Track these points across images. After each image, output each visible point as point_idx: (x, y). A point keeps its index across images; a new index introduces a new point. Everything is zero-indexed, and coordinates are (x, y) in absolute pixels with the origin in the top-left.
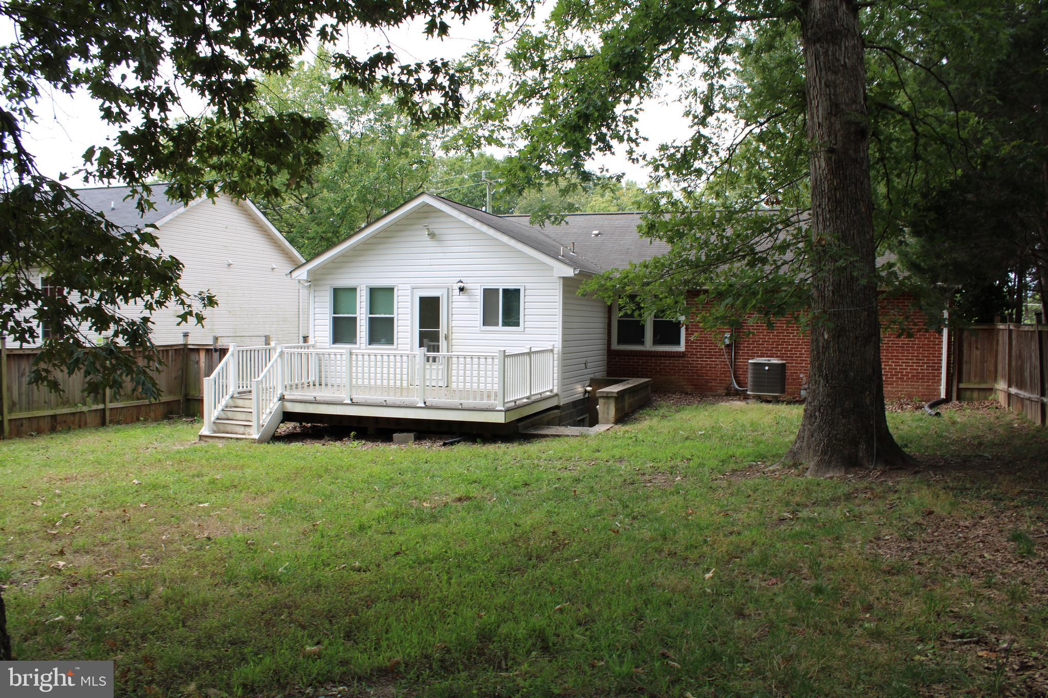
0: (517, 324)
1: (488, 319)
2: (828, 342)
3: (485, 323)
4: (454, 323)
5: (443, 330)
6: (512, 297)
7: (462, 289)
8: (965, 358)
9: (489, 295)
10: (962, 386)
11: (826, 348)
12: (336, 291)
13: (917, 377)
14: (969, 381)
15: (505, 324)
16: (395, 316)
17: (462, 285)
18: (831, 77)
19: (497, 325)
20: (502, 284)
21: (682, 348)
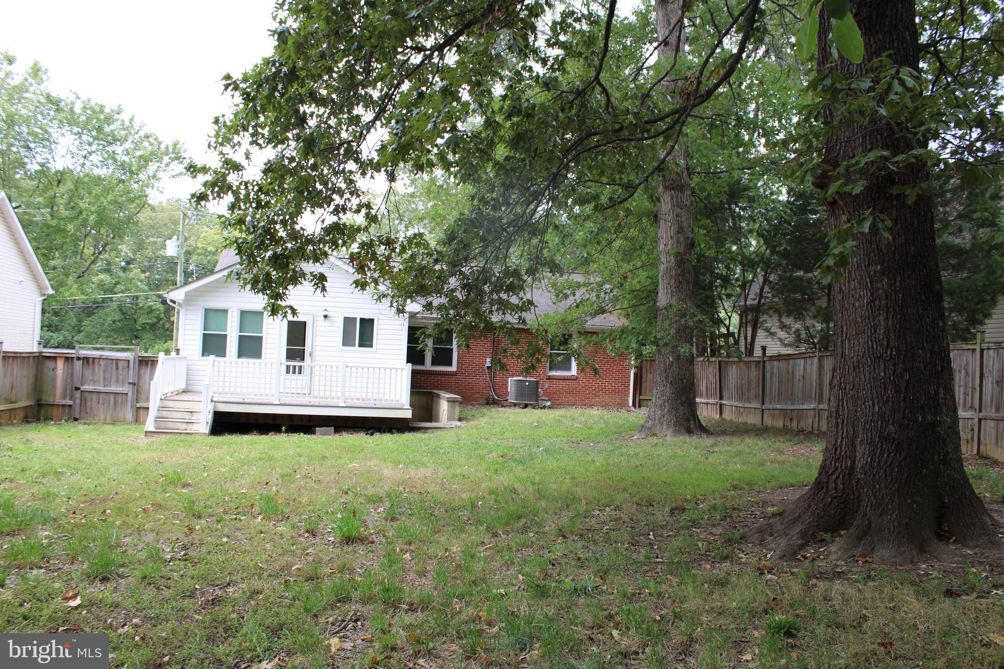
0: (371, 346)
1: (347, 341)
2: (672, 362)
3: (344, 344)
4: (317, 343)
5: (308, 348)
6: (367, 324)
7: (326, 317)
8: (643, 379)
9: (349, 322)
10: (642, 398)
11: (671, 365)
12: (207, 311)
13: (615, 392)
14: (646, 395)
15: (360, 345)
16: (264, 335)
17: (326, 313)
18: (679, 211)
19: (354, 345)
20: (360, 314)
21: (454, 368)
